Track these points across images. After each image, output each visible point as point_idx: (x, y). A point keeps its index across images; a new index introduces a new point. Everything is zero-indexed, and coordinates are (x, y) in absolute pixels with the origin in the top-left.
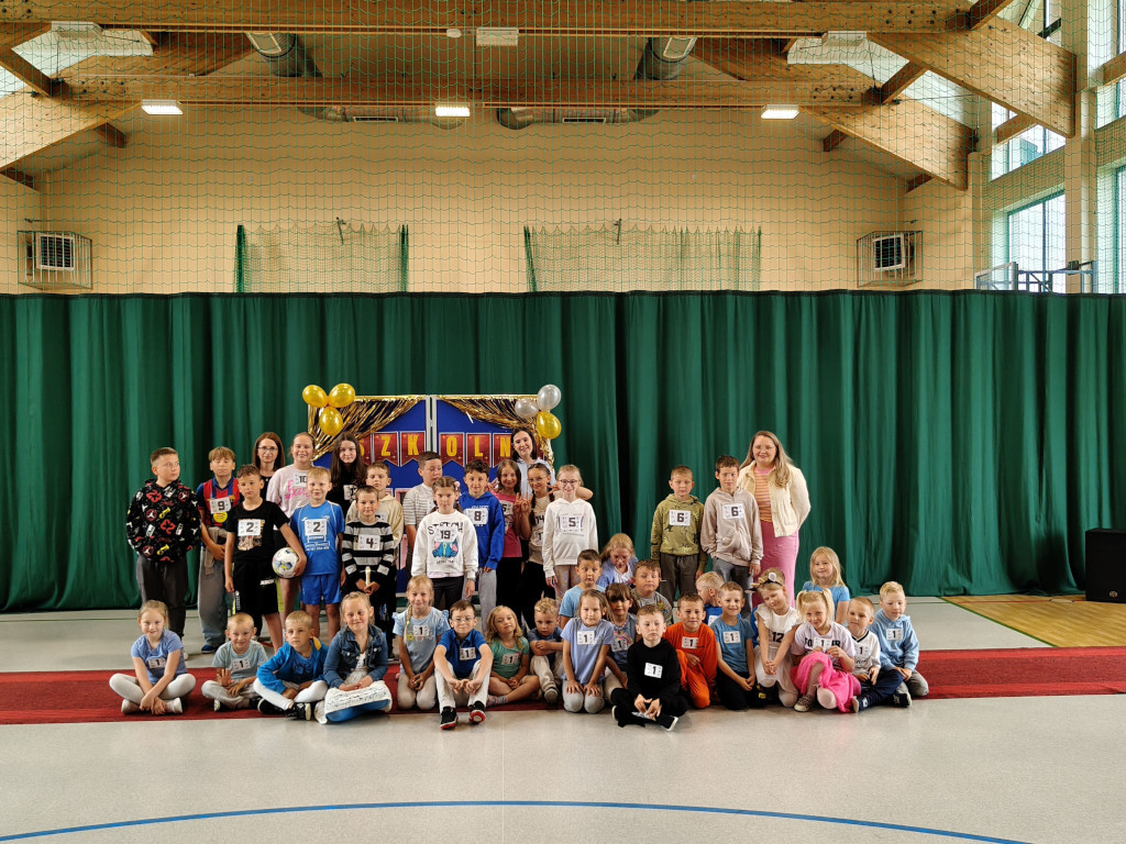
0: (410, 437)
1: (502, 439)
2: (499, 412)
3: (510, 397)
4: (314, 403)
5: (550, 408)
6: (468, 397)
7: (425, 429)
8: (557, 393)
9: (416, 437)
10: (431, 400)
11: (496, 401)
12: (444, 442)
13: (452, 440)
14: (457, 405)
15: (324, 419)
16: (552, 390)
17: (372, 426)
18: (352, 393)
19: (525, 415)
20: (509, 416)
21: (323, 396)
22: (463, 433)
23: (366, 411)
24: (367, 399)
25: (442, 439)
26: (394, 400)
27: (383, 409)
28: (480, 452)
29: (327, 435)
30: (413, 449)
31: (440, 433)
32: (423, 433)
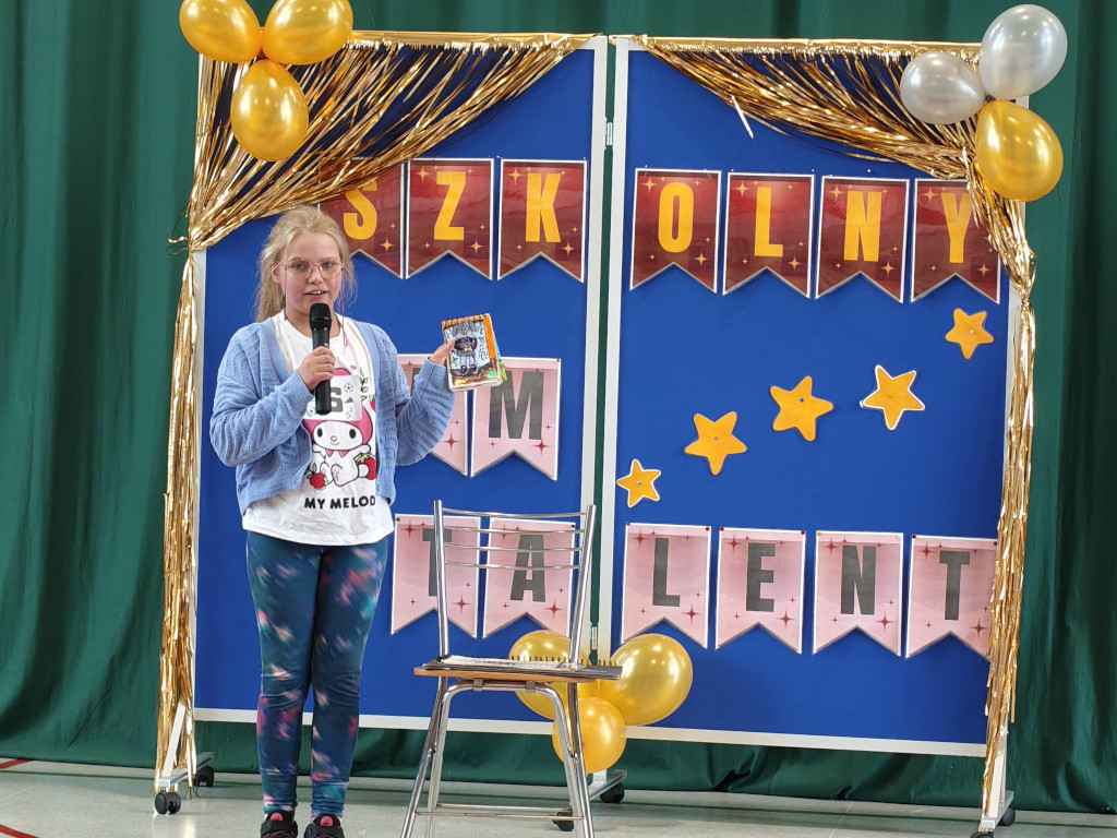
0: (534, 180)
1: (854, 196)
2: (846, 99)
3: (888, 49)
4: (215, 47)
5: (1024, 87)
6: (739, 45)
7: (586, 152)
8: (1051, 37)
9: (554, 180)
10: (612, 53)
11: (837, 60)
12: (650, 203)
13: (677, 196)
14: (700, 72)
15: (244, 104)
16: (1034, 25)
17: (409, 136)
18: (343, 16)
19: (936, 115)
20: (880, 116)
21: (247, 22)
22: (719, 173)
23: (389, 84)
24: (395, 40)
25: (642, 189)
26: (485, 47)
27: (447, 77)
28: (772, 242)
29: (255, 161)
30: (542, 222)
31: (637, 170)
32: (581, 166)
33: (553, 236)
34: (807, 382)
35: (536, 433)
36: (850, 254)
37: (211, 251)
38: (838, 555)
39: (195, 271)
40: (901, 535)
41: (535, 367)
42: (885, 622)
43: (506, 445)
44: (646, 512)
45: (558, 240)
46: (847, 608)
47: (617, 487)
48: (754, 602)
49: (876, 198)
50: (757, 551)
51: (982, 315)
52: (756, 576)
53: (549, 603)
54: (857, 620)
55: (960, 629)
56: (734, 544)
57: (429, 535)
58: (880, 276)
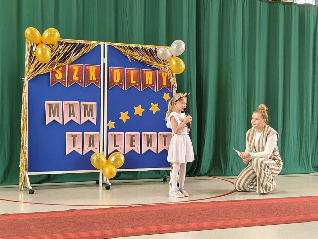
0: (91, 68)
1: (147, 73)
2: (147, 56)
3: (153, 48)
5: (178, 54)
6: (127, 45)
7: (100, 64)
8: (183, 45)
9: (94, 69)
10: (104, 45)
11: (145, 49)
12: (112, 73)
13: (117, 72)
14: (121, 49)
16: (180, 43)
20: (152, 59)
22: (124, 68)
23: (64, 49)
25: (110, 71)
26: (82, 43)
27: (75, 48)
28: (134, 81)
29: (38, 63)
30: (92, 77)
31: (109, 67)
32: (99, 66)
33: (95, 79)
34: (140, 106)
35: (92, 116)
36: (147, 83)
37: (29, 81)
38: (146, 136)
40: (156, 132)
41: (91, 104)
42: (154, 148)
43: (87, 118)
44: (112, 130)
46: (148, 146)
47: (107, 126)
48: (132, 145)
49: (151, 73)
50: (132, 136)
51: (169, 94)
52: (132, 141)
53: (95, 148)
54: (149, 148)
55: (166, 148)
56: (128, 135)
57: (73, 136)
58: (152, 87)
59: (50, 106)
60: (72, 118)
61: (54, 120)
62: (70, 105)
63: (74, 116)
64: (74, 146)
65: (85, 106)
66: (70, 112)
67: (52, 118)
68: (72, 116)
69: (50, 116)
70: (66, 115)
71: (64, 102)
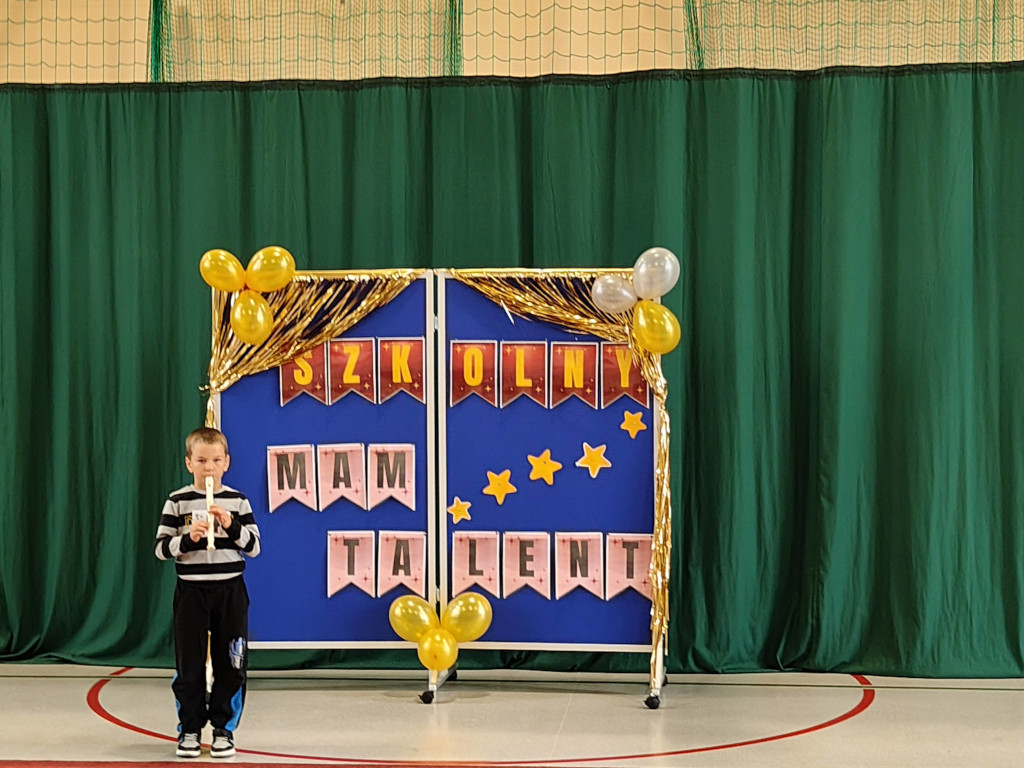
0: (396, 348)
1: (569, 353)
2: (562, 300)
3: (584, 274)
4: (221, 284)
5: (658, 292)
6: (504, 272)
7: (424, 334)
8: (671, 265)
9: (407, 348)
10: (435, 278)
11: (557, 281)
12: (459, 359)
13: (474, 354)
14: (483, 288)
15: (237, 314)
16: (661, 259)
17: (327, 328)
18: (289, 264)
19: (610, 308)
20: (582, 310)
21: (237, 270)
22: (496, 342)
23: (316, 300)
24: (318, 276)
25: (455, 352)
26: (367, 278)
27: (348, 295)
28: (526, 377)
29: (244, 344)
30: (401, 371)
31: (452, 342)
32: (421, 341)
33: (408, 379)
34: (547, 453)
35: (402, 484)
36: (568, 384)
37: (222, 393)
38: (568, 545)
39: (214, 404)
40: (601, 534)
41: (400, 450)
42: (594, 581)
43: (387, 492)
44: (464, 525)
45: (411, 381)
46: (574, 574)
47: (448, 513)
48: (524, 572)
49: (580, 353)
50: (524, 545)
51: (640, 414)
52: (524, 558)
53: (413, 576)
54: (579, 580)
55: (634, 583)
56: (512, 541)
57: (347, 542)
58: (585, 395)
59: (282, 459)
60: (342, 491)
61: (293, 499)
62: (338, 455)
63: (348, 485)
64: (351, 571)
65: (382, 456)
66: (336, 474)
67: (287, 493)
68: (342, 485)
69: (281, 486)
70: (326, 484)
71: (321, 448)
